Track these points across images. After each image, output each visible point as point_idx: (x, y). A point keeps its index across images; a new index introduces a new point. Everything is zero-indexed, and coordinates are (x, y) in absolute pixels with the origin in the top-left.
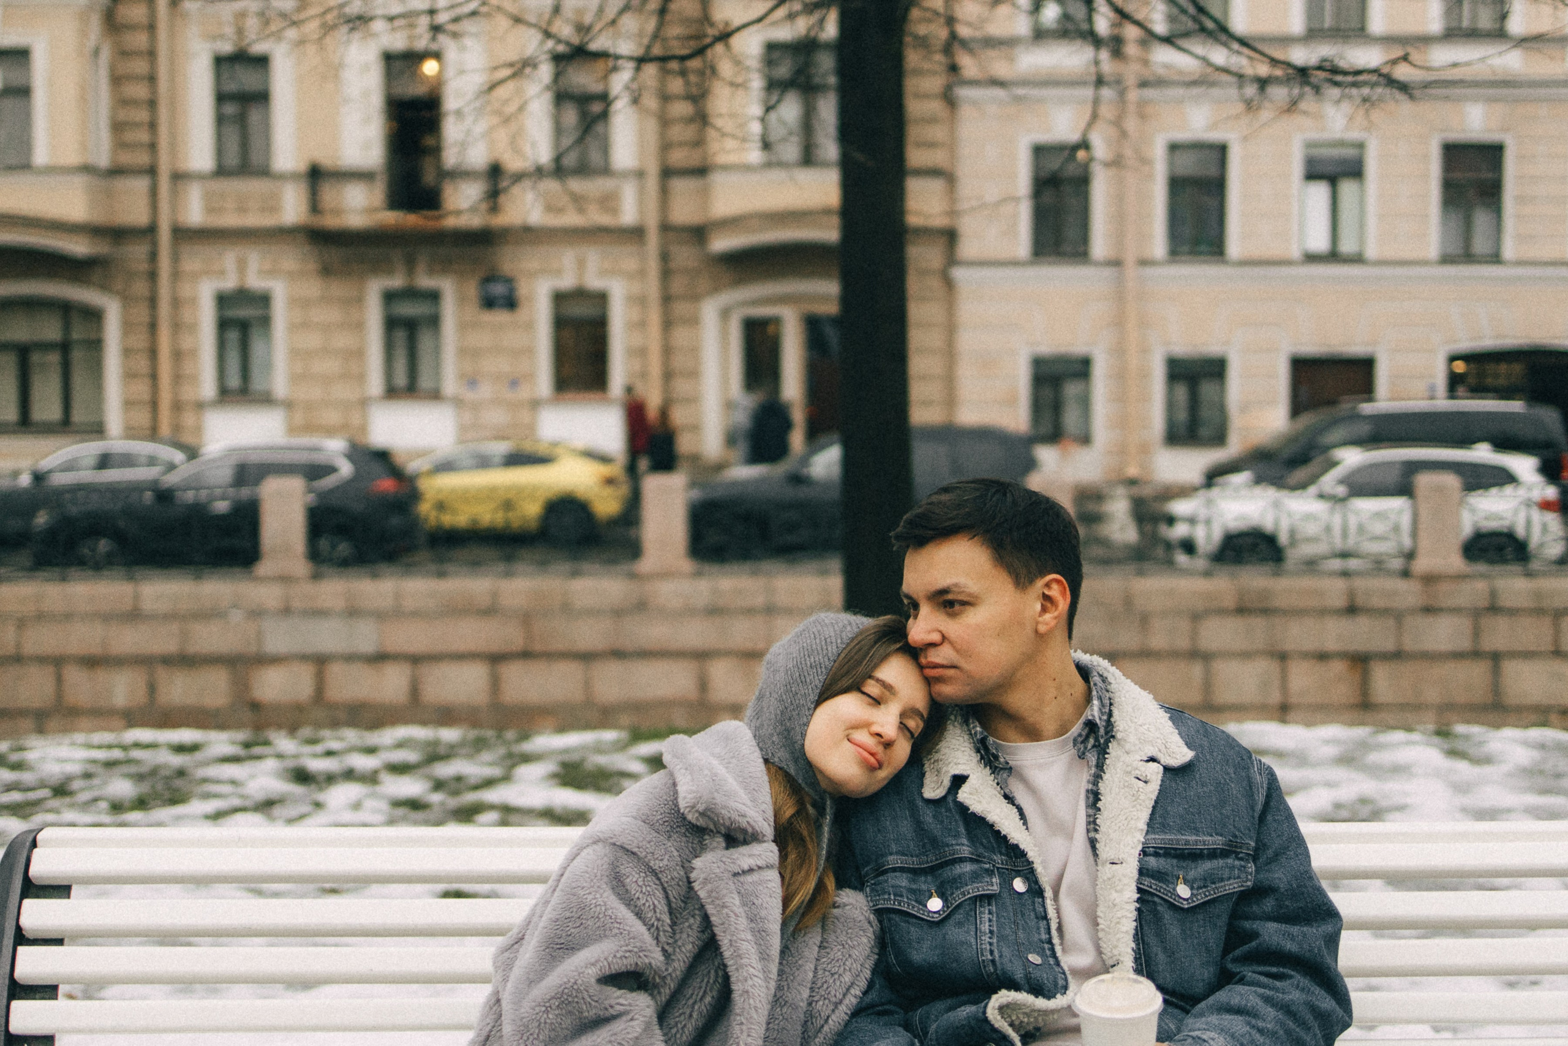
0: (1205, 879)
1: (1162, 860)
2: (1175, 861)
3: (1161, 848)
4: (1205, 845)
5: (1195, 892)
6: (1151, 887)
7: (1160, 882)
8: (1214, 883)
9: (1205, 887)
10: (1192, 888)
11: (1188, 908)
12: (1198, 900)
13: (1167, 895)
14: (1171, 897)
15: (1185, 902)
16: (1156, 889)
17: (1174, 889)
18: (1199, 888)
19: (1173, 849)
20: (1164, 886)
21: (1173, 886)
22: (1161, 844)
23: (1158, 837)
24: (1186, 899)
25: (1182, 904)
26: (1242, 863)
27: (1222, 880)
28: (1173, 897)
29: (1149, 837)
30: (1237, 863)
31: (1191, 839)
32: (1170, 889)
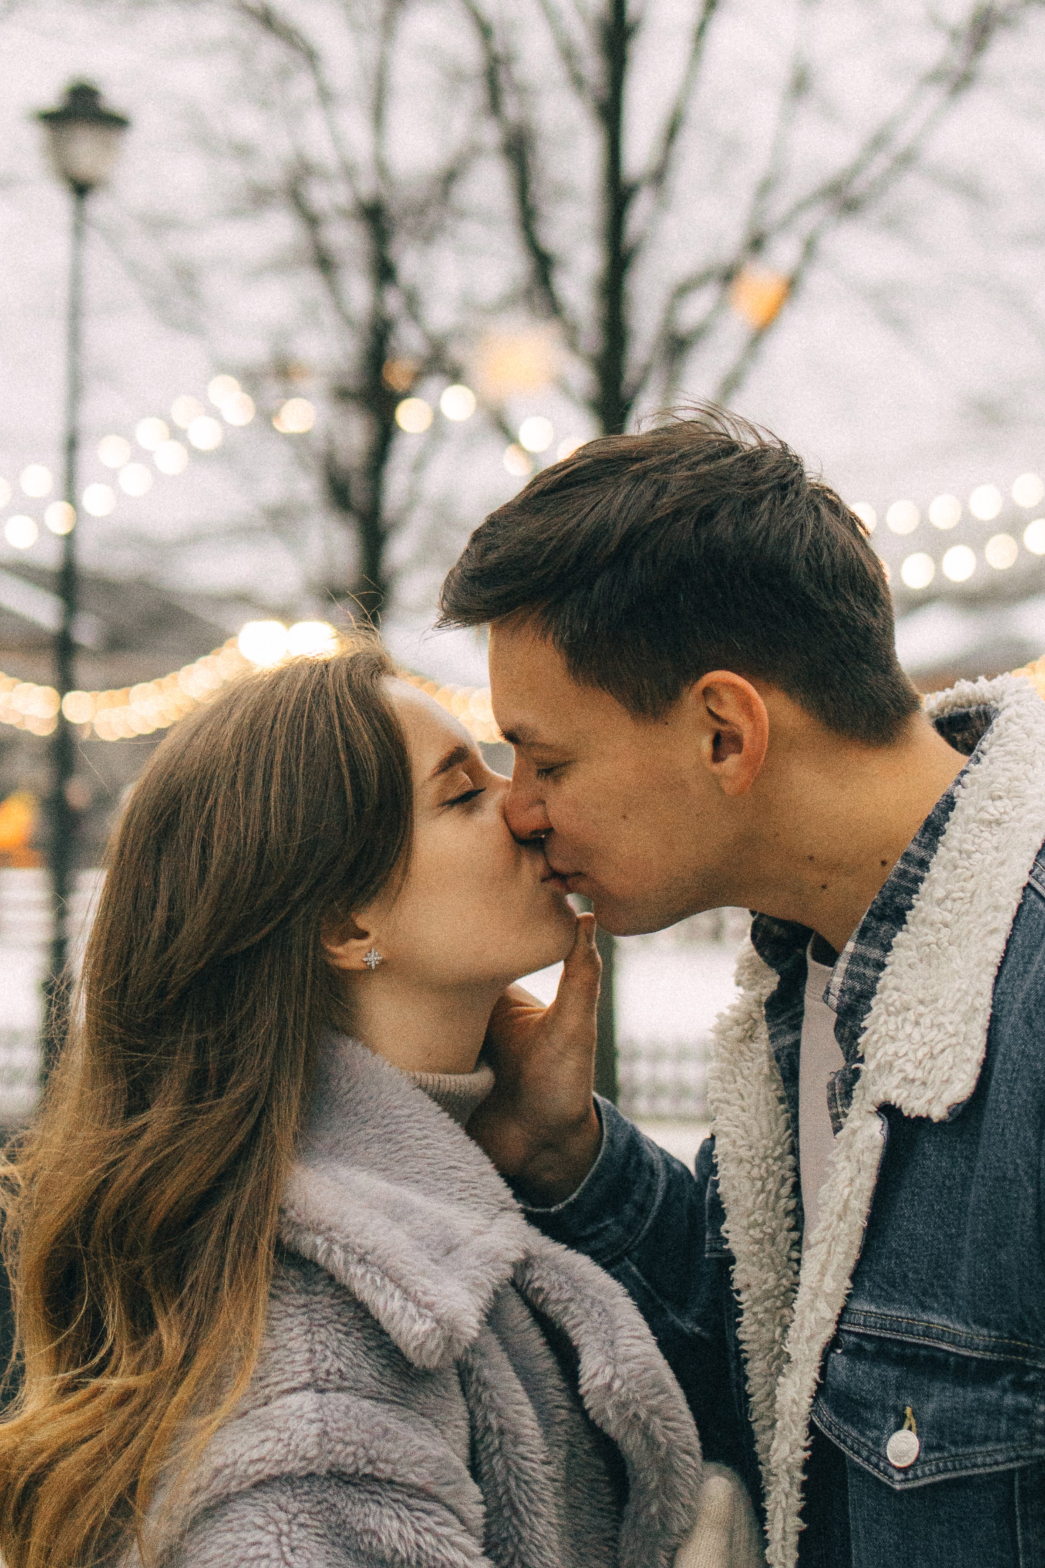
1: (862, 1368)
2: (893, 1373)
6: (832, 1431)
10: (925, 1441)
11: (905, 1491)
12: (921, 1475)
13: (858, 1453)
14: (867, 1460)
15: (898, 1476)
16: (838, 1437)
18: (940, 1445)
19: (898, 1343)
20: (855, 1433)
21: (875, 1433)
22: (875, 1327)
23: (873, 1308)
24: (904, 1470)
25: (891, 1477)
26: (1024, 1400)
27: (969, 1440)
28: (874, 1459)
29: (856, 1305)
30: (1009, 1400)
31: (938, 1321)
32: (869, 1438)
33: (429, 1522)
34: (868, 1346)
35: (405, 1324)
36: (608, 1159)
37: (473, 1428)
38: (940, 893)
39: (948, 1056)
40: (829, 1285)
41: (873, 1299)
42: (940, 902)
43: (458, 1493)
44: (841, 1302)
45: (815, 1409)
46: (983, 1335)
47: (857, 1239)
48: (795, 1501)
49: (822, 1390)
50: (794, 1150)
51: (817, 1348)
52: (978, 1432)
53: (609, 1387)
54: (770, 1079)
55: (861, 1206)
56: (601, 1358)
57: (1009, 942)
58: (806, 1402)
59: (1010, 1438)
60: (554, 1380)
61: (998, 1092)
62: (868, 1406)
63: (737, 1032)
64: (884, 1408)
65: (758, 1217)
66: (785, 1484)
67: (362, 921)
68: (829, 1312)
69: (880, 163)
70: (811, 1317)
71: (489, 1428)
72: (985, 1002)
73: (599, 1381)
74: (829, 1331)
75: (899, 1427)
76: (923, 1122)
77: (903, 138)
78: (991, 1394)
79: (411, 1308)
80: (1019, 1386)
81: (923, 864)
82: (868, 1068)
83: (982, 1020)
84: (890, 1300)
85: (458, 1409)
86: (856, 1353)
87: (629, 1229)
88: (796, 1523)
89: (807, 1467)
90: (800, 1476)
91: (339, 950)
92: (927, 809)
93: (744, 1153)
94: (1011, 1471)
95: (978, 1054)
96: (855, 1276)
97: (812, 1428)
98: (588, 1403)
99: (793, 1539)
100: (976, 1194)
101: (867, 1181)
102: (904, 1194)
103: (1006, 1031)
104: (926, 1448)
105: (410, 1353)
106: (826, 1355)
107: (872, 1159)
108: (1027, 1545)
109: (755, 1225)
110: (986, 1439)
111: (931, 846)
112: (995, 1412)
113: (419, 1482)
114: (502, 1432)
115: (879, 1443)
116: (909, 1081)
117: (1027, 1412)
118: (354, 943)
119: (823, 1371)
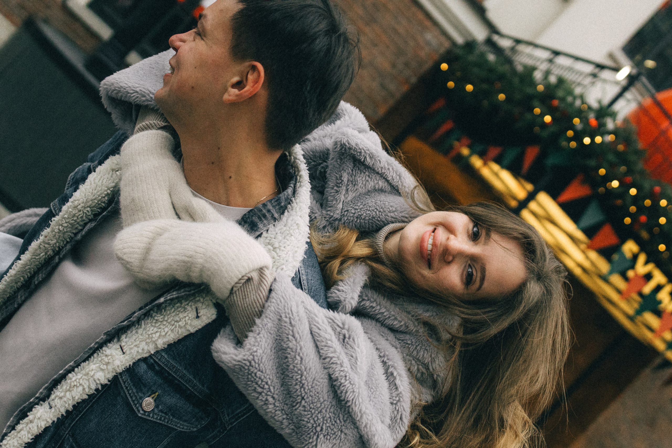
0: (170, 410)
1: (150, 374)
2: (160, 381)
3: (159, 365)
4: (193, 388)
5: (156, 411)
6: (124, 383)
7: (134, 385)
8: (174, 416)
9: (166, 413)
10: (157, 406)
11: (141, 418)
12: (153, 417)
13: (131, 397)
14: (133, 401)
15: (141, 412)
16: (127, 388)
17: (141, 398)
18: (161, 411)
19: (168, 373)
20: (134, 391)
21: (142, 395)
22: (163, 363)
23: (166, 356)
24: (145, 411)
25: (139, 411)
28: (136, 402)
29: (162, 354)
32: (139, 395)
62: (145, 386)
86: (151, 367)
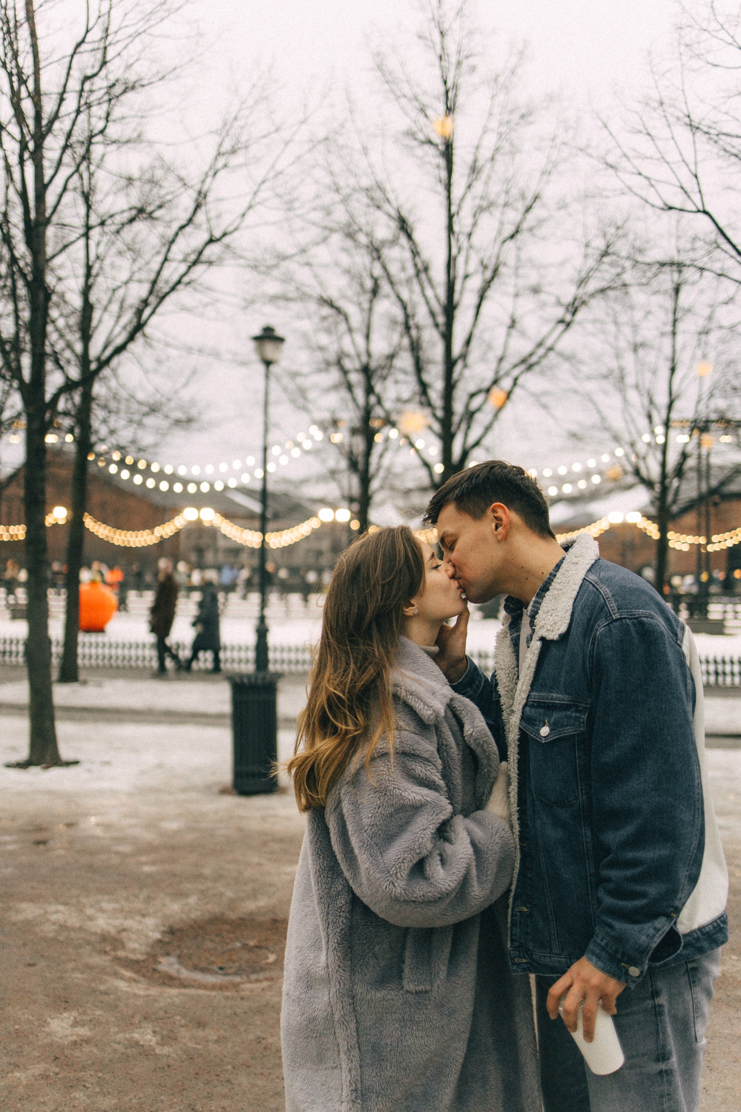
14: (535, 736)
21: (537, 728)
22: (537, 699)
23: (537, 694)
24: (545, 737)
25: (542, 739)
26: (578, 715)
27: (562, 726)
28: (537, 735)
29: (532, 694)
30: (574, 714)
31: (555, 695)
32: (536, 730)
33: (429, 768)
34: (535, 704)
35: (424, 712)
36: (469, 671)
37: (438, 744)
38: (559, 581)
39: (560, 623)
40: (524, 688)
41: (537, 691)
42: (559, 583)
43: (436, 761)
44: (527, 693)
45: (521, 724)
46: (567, 697)
47: (532, 675)
48: (516, 750)
49: (523, 718)
50: (518, 666)
51: (521, 706)
52: (565, 723)
53: (472, 734)
54: (510, 647)
55: (534, 665)
56: (470, 726)
57: (578, 593)
58: (518, 722)
59: (573, 725)
60: (459, 733)
61: (573, 631)
62: (536, 721)
63: (502, 636)
64: (540, 721)
65: (507, 684)
66: (513, 745)
67: (413, 601)
68: (524, 696)
69: (541, 351)
70: (520, 698)
71: (443, 744)
72: (571, 608)
73: (469, 733)
74: (525, 701)
75: (544, 726)
76: (552, 641)
77: (549, 343)
78: (568, 713)
79: (426, 707)
80: (576, 711)
81: (555, 576)
82: (537, 628)
83: (569, 613)
84: (541, 691)
85: (435, 739)
86: (532, 706)
87: (475, 692)
88: (516, 756)
89: (519, 740)
90: (517, 743)
91: (407, 610)
92: (557, 561)
93: (503, 667)
94: (574, 735)
95: (568, 621)
96: (532, 686)
97: (520, 729)
98: (466, 739)
99: (516, 761)
100: (567, 658)
101: (535, 658)
102: (546, 662)
103: (576, 615)
104: (551, 730)
105: (425, 720)
106: (523, 708)
107: (537, 652)
108: (579, 757)
109: (506, 686)
110: (567, 726)
111: (557, 571)
112: (569, 717)
113: (426, 756)
114: (446, 746)
115: (538, 731)
116: (548, 630)
117: (579, 718)
118: (411, 608)
119: (523, 713)
